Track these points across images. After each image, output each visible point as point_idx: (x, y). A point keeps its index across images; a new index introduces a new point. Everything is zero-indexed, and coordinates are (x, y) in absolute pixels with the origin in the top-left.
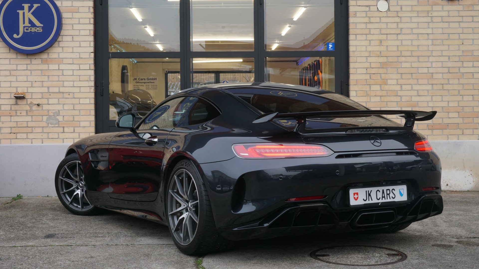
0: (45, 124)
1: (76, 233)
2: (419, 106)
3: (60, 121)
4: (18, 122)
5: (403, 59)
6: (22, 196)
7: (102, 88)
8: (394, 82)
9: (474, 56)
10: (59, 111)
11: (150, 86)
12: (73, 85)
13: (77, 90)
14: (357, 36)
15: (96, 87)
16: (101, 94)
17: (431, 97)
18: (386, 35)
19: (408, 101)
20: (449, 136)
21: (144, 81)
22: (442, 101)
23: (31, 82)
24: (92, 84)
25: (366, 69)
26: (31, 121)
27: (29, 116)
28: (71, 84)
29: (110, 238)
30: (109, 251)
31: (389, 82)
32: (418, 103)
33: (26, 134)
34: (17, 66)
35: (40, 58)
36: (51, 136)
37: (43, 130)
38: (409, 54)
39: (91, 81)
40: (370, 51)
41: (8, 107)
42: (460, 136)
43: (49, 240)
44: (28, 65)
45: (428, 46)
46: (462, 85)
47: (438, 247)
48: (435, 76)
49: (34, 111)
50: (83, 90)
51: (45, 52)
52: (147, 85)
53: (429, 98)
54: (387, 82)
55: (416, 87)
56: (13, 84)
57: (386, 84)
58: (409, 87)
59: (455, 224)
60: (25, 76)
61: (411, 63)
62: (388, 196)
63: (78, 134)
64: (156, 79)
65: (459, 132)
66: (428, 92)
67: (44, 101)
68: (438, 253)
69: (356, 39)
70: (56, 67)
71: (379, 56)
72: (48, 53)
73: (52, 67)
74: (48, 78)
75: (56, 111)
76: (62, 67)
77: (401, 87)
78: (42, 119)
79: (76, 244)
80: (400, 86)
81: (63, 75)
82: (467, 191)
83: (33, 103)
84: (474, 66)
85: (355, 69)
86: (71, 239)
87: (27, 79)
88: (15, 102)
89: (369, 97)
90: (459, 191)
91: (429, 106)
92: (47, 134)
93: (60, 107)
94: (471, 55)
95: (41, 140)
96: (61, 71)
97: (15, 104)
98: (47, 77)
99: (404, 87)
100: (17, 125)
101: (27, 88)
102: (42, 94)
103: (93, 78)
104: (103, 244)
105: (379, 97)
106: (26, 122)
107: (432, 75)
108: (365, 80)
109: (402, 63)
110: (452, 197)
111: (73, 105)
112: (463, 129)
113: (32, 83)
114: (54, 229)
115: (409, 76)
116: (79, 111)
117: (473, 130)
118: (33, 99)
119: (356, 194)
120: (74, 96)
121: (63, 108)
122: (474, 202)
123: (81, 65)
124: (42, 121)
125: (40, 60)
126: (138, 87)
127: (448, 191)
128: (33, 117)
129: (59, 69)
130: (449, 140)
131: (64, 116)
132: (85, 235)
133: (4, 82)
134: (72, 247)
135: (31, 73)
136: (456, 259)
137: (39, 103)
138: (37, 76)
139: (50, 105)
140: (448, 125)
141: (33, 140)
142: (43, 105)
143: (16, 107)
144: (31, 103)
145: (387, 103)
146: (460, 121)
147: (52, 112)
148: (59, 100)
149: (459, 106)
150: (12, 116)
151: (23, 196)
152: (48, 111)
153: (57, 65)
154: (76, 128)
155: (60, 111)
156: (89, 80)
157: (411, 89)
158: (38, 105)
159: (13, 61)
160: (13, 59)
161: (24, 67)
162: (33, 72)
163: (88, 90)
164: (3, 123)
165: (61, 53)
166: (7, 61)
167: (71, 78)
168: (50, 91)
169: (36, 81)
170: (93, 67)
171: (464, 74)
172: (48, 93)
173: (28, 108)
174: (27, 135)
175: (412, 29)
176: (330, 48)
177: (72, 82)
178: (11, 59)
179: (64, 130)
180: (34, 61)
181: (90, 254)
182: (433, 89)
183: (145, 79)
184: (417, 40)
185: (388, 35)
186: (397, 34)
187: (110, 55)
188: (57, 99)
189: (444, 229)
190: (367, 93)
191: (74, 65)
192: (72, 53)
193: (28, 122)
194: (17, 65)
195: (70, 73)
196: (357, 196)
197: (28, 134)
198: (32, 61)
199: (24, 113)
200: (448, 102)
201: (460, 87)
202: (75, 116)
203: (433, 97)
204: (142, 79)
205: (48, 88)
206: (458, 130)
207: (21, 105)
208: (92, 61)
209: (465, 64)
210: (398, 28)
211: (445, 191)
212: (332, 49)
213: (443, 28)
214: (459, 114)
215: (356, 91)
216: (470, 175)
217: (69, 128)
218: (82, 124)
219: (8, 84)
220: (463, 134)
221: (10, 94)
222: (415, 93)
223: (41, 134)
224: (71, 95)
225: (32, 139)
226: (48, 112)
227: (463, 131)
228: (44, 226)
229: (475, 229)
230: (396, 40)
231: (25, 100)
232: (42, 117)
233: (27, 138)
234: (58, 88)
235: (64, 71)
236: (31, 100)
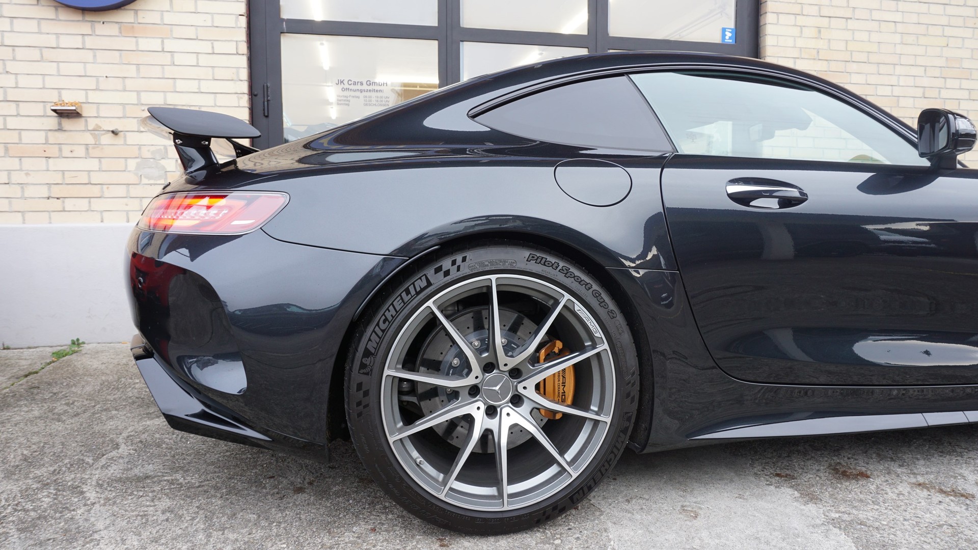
0: (133, 179)
3: (168, 170)
4: (66, 173)
5: (853, 67)
6: (84, 343)
7: (266, 100)
9: (963, 68)
10: (166, 147)
11: (374, 99)
12: (199, 88)
13: (208, 100)
14: (781, 16)
15: (252, 97)
16: (264, 113)
18: (828, 19)
21: (359, 87)
23: (95, 79)
24: (244, 87)
26: (98, 169)
27: (92, 159)
28: (193, 86)
33: (88, 199)
34: (58, 38)
35: (117, 23)
37: (128, 191)
38: (863, 57)
39: (241, 80)
40: (801, 48)
41: (40, 137)
44: (86, 37)
45: (895, 46)
49: (104, 147)
50: (221, 100)
51: (127, 7)
52: (366, 97)
56: (50, 82)
60: (80, 64)
61: (866, 75)
64: (387, 84)
67: (130, 124)
69: (778, 22)
70: (155, 44)
71: (815, 58)
72: (136, 11)
73: (144, 44)
74: (138, 70)
75: (158, 148)
76: (170, 45)
78: (126, 166)
81: (173, 64)
83: (101, 128)
84: (962, 88)
87: (85, 72)
88: (57, 125)
92: (138, 200)
94: (958, 66)
95: (125, 213)
96: (169, 54)
97: (57, 128)
98: (134, 67)
100: (64, 178)
101: (87, 94)
102: (124, 108)
103: (244, 74)
106: (87, 172)
107: (898, 101)
109: (852, 75)
113: (98, 82)
118: (102, 119)
123: (215, 43)
124: (125, 171)
125: (117, 26)
126: (348, 101)
128: (103, 160)
133: (26, 76)
135: (95, 56)
137: (117, 129)
138: (111, 65)
139: (144, 133)
141: (105, 215)
142: (127, 133)
143: (60, 137)
147: (149, 151)
150: (49, 158)
151: (86, 342)
152: (140, 146)
153: (159, 41)
155: (169, 148)
156: (235, 78)
158: (114, 133)
159: (46, 27)
160: (48, 21)
161: (77, 42)
162: (99, 54)
163: (233, 100)
164: (27, 174)
165: (168, 13)
166: (32, 26)
167: (194, 72)
168: (143, 102)
169: (106, 77)
170: (244, 48)
172: (137, 104)
173: (89, 139)
174: (90, 202)
175: (871, 10)
176: (727, 37)
177: (197, 81)
178: (43, 22)
180: (100, 29)
183: (362, 84)
184: (877, 32)
185: (832, 18)
186: (847, 19)
187: (285, 26)
191: (200, 42)
192: (193, 14)
193: (91, 172)
194: (58, 35)
195: (192, 60)
197: (92, 199)
198: (95, 29)
199: (80, 151)
204: (355, 83)
205: (138, 92)
207: (71, 131)
208: (242, 36)
209: (950, 83)
210: (848, 7)
212: (731, 41)
213: (919, 13)
219: (38, 82)
221: (42, 104)
223: (125, 200)
225: (102, 212)
226: (140, 149)
230: (844, 29)
231: (82, 120)
232: (126, 160)
233: (90, 210)
234: (162, 94)
235: (176, 54)
236: (97, 121)
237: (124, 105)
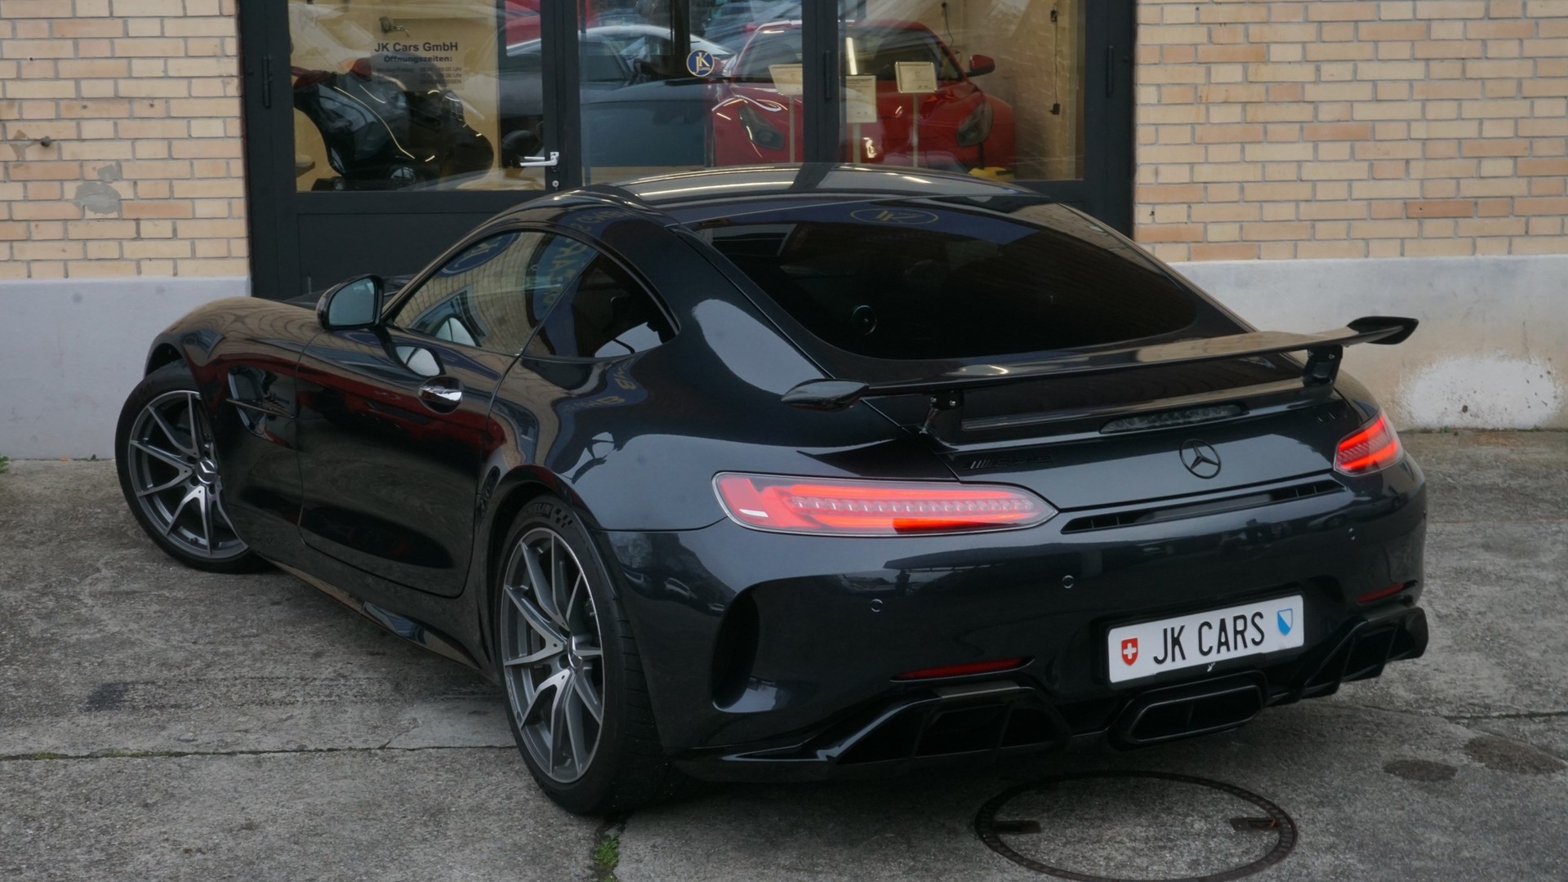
0: (71, 211)
1: (194, 678)
2: (1377, 138)
3: (122, 198)
6: (7, 459)
7: (266, 82)
8: (1295, 53)
10: (119, 163)
12: (165, 71)
13: (180, 88)
15: (244, 78)
16: (264, 102)
17: (1419, 104)
19: (1339, 121)
20: (1480, 242)
21: (412, 54)
22: (1460, 118)
23: (14, 63)
24: (232, 67)
25: (1193, 7)
26: (22, 198)
27: (14, 184)
28: (157, 67)
29: (307, 711)
30: (306, 786)
31: (1276, 52)
32: (1373, 128)
33: (8, 244)
36: (94, 250)
37: (66, 230)
39: (228, 56)
42: (1517, 241)
43: (102, 720)
46: (1531, 61)
47: (1405, 777)
48: (1438, 31)
49: (30, 164)
50: (198, 88)
52: (423, 70)
53: (1412, 110)
54: (1269, 52)
55: (1368, 71)
57: (1265, 60)
58: (1345, 71)
59: (1473, 635)
62: (1239, 637)
63: (188, 243)
64: (456, 46)
65: (1514, 226)
66: (1411, 86)
67: (66, 130)
68: (1400, 812)
70: (100, 7)
73: (85, 7)
74: (76, 47)
75: (108, 163)
76: (121, 7)
77: (1318, 69)
78: (62, 192)
79: (197, 746)
80: (1311, 68)
81: (127, 36)
82: (1531, 431)
83: (24, 135)
85: (1158, 8)
86: (179, 711)
89: (1203, 108)
90: (1505, 430)
91: (1413, 137)
92: (81, 244)
93: (121, 151)
95: (61, 265)
96: (120, 21)
98: (70, 43)
99: (1328, 71)
101: (4, 85)
102: (57, 106)
103: (232, 47)
104: (288, 742)
105: (1238, 109)
106: (6, 203)
107: (1429, 28)
108: (1191, 45)
110: (1476, 465)
111: (166, 142)
112: (1528, 218)
113: (19, 67)
114: (121, 656)
115: (1347, 31)
116: (187, 162)
117: (1563, 220)
118: (27, 123)
119: (1130, 645)
120: (168, 109)
121: (134, 152)
122: (1548, 496)
124: (60, 200)
127: (1466, 429)
128: (29, 185)
129: (111, 16)
130: (1479, 256)
131: (139, 183)
132: (224, 690)
134: (184, 760)
135: (14, 29)
136: (1457, 850)
137: (47, 137)
138: (37, 42)
139: (86, 143)
140: (1476, 204)
141: (34, 266)
142: (64, 144)
144: (20, 137)
145: (1265, 127)
146: (1518, 187)
147: (94, 169)
148: (115, 124)
149: (1517, 136)
151: (9, 457)
152: (81, 162)
153: (105, 1)
154: (180, 224)
155: (124, 164)
156: (218, 52)
157: (1350, 78)
158: (45, 144)
162: (20, 25)
163: (216, 88)
167: (158, 48)
168: (85, 94)
169: (31, 59)
170: (231, 6)
171: (1541, 21)
172: (75, 99)
173: (8, 153)
174: (11, 248)
177: (161, 62)
179: (138, 231)
181: (243, 808)
182: (1428, 77)
183: (416, 48)
188: (111, 123)
189: (1433, 666)
190: (1196, 93)
193: (13, 203)
195: (153, 28)
196: (1134, 650)
197: (15, 244)
200: (1481, 121)
201: (1526, 69)
202: (175, 182)
203: (1429, 105)
204: (406, 48)
205: (77, 81)
206: (1512, 218)
211: (1455, 429)
214: (1515, 166)
215: (1159, 86)
216: (1545, 376)
217: (156, 222)
218: (202, 209)
220: (1527, 232)
222: (1365, 91)
223: (62, 244)
224: (159, 106)
225: (29, 262)
226: (81, 166)
227: (1527, 224)
228: (87, 637)
229: (1538, 667)
232: (62, 185)
233: (12, 260)
234: (111, 82)
235: (130, 21)
236: (20, 126)
237: (56, 100)
